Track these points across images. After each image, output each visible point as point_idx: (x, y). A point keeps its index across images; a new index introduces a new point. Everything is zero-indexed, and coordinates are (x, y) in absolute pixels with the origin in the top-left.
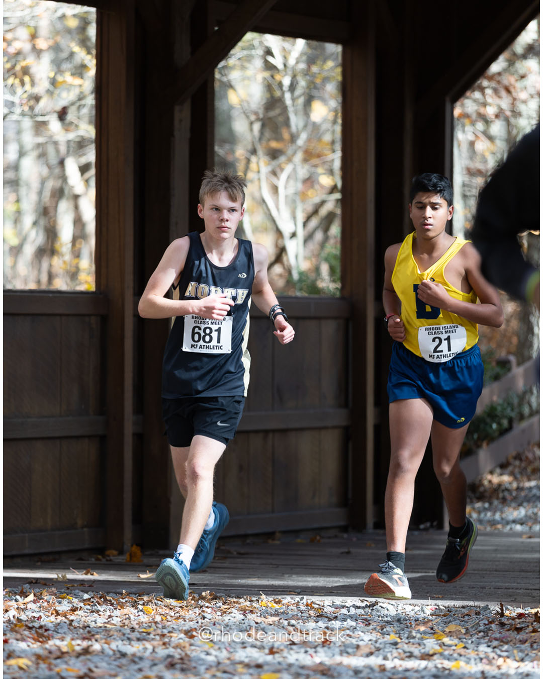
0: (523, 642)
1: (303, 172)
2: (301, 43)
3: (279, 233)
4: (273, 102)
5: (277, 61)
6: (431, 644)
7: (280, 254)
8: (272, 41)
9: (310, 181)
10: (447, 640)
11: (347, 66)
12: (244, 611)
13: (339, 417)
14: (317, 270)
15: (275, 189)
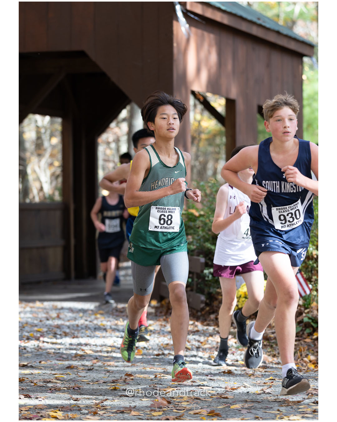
0: (124, 316)
1: (50, 161)
2: (48, 118)
3: (41, 182)
4: (39, 138)
5: (40, 124)
6: (93, 317)
7: (41, 189)
8: (38, 117)
9: (51, 165)
10: (98, 316)
11: (64, 125)
12: (31, 307)
13: (61, 242)
14: (53, 194)
15: (39, 167)
